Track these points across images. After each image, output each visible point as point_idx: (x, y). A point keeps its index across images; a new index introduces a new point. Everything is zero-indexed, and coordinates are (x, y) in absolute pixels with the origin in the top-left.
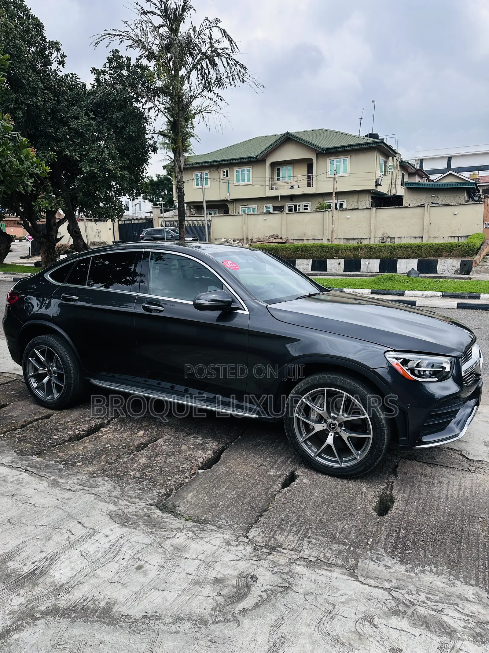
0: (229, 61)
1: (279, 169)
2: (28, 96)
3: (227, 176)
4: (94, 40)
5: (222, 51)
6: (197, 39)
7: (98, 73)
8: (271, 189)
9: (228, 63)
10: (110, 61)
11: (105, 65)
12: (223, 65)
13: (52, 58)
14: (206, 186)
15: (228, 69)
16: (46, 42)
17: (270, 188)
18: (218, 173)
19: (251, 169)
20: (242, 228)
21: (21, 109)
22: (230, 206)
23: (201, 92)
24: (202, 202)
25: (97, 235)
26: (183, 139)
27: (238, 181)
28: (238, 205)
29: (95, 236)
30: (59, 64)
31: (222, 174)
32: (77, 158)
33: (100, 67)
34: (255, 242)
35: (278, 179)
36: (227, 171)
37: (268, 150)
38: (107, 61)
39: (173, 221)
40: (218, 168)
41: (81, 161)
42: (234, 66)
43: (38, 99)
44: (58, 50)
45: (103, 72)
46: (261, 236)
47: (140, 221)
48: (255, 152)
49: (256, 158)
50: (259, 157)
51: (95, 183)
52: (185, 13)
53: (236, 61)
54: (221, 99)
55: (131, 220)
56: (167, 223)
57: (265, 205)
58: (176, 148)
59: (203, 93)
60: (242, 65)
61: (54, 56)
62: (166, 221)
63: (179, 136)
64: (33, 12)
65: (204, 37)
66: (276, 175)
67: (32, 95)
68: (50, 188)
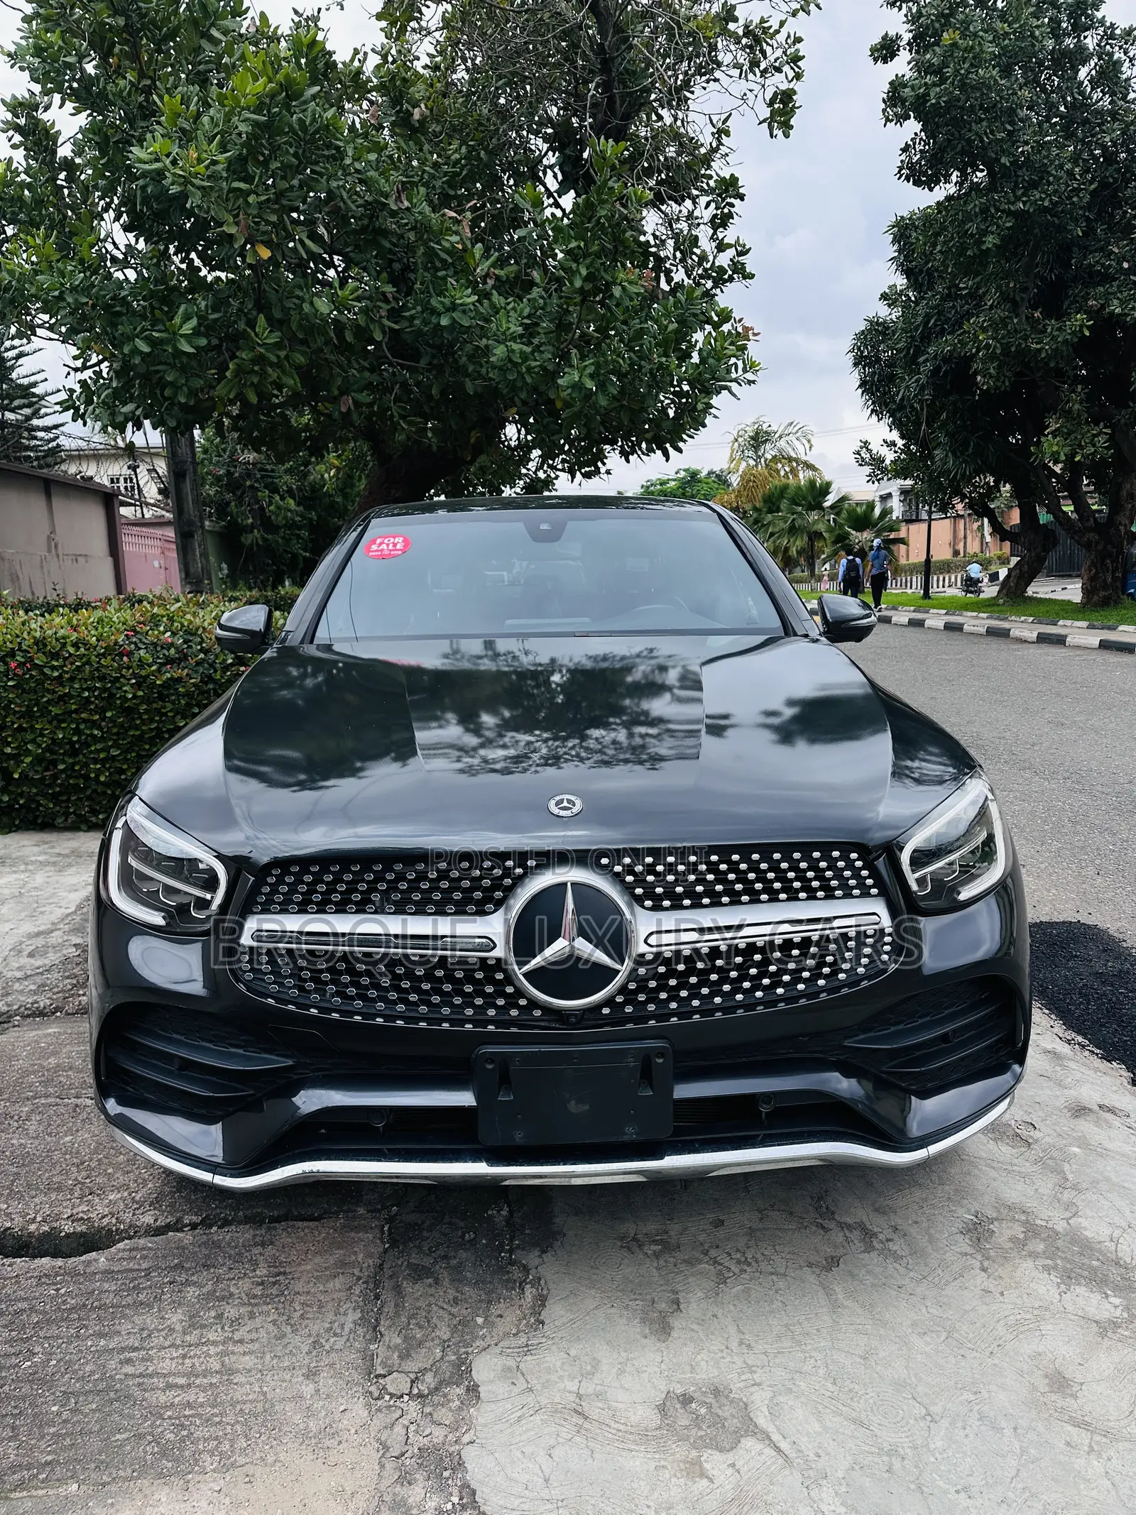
21: (997, 228)
67: (1034, 185)
68: (1077, 407)
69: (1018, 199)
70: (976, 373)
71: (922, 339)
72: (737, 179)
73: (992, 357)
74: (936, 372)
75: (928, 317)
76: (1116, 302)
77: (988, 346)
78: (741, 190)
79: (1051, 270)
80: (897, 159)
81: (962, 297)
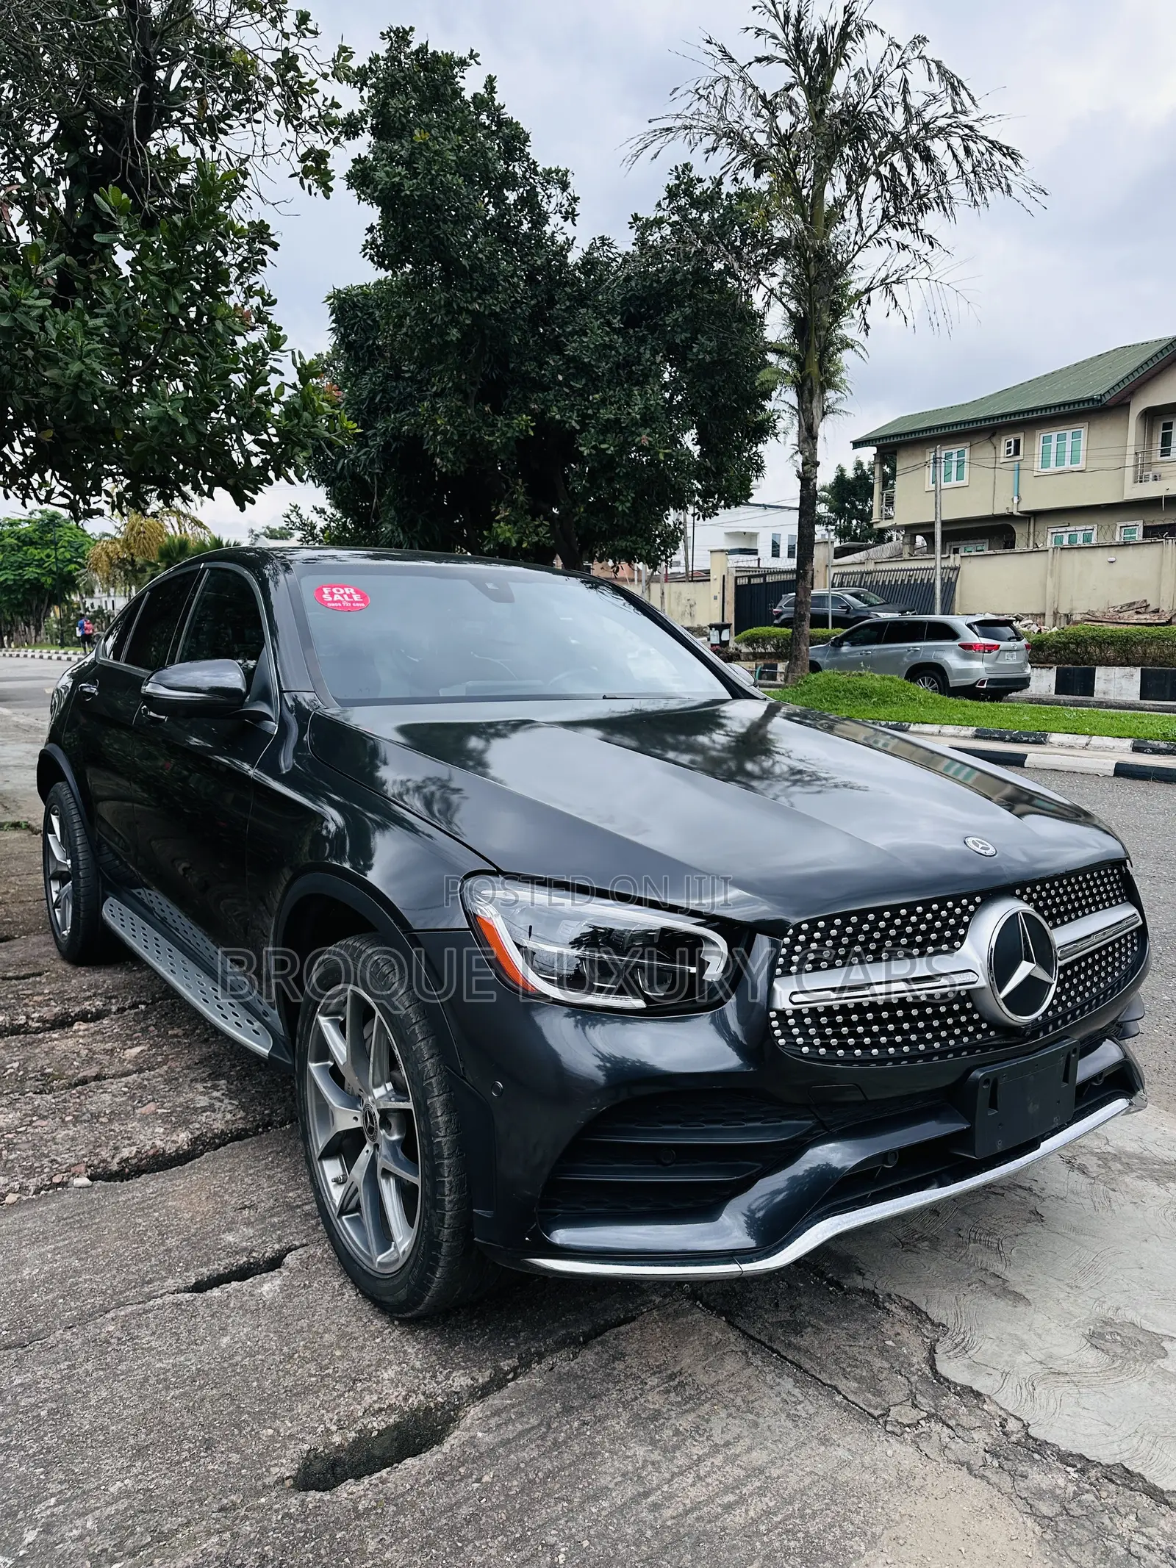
0: (971, 144)
1: (1168, 426)
2: (475, 294)
3: (1017, 453)
4: (628, 151)
5: (949, 121)
6: (872, 101)
7: (643, 226)
8: (1140, 479)
9: (968, 151)
10: (672, 194)
11: (659, 205)
12: (955, 156)
13: (548, 207)
14: (944, 485)
15: (968, 166)
16: (536, 174)
17: (1136, 477)
18: (991, 448)
19: (1084, 432)
20: (1045, 586)
21: (458, 323)
22: (1020, 531)
23: (876, 233)
24: (932, 525)
25: (688, 609)
26: (821, 356)
27: (1045, 463)
28: (1041, 525)
29: (683, 614)
30: (566, 219)
31: (1003, 448)
32: (574, 424)
33: (649, 213)
34: (1076, 623)
35: (1165, 453)
36: (1017, 442)
37: (1137, 375)
38: (665, 194)
39: (862, 573)
40: (993, 435)
41: (580, 432)
42: (987, 156)
43: (497, 299)
44: (564, 186)
45: (658, 222)
46: (1097, 606)
47: (784, 577)
48: (1096, 388)
49: (1100, 401)
50: (1108, 397)
51: (610, 481)
52: (849, 45)
53: (991, 142)
54: (931, 244)
55: (764, 576)
56: (846, 579)
57: (1120, 524)
58: (804, 380)
59: (882, 235)
60: (1007, 148)
61: (552, 200)
62: (844, 574)
63: (812, 349)
64: (508, 113)
65: (887, 91)
66: (1158, 445)
67: (484, 291)
68: (522, 498)
69: (474, 300)
70: (434, 455)
71: (369, 412)
72: (268, 227)
73: (447, 442)
74: (387, 446)
75: (373, 393)
76: (555, 409)
77: (444, 433)
78: (272, 238)
79: (492, 369)
80: (364, 238)
81: (404, 379)
